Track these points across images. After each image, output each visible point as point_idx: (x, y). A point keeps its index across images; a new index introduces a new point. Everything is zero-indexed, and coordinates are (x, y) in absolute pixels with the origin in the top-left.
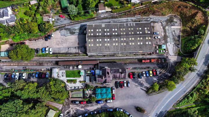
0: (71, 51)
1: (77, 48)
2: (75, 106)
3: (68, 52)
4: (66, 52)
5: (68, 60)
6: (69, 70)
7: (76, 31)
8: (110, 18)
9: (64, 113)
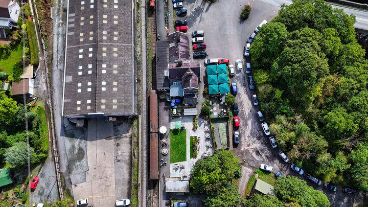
0: (125, 154)
1: (118, 142)
2: (243, 139)
3: (128, 161)
4: (127, 167)
5: (145, 159)
6: (169, 156)
7: (76, 146)
8: (51, 71)
9: (258, 162)
